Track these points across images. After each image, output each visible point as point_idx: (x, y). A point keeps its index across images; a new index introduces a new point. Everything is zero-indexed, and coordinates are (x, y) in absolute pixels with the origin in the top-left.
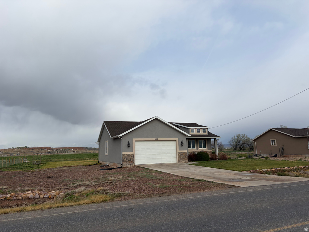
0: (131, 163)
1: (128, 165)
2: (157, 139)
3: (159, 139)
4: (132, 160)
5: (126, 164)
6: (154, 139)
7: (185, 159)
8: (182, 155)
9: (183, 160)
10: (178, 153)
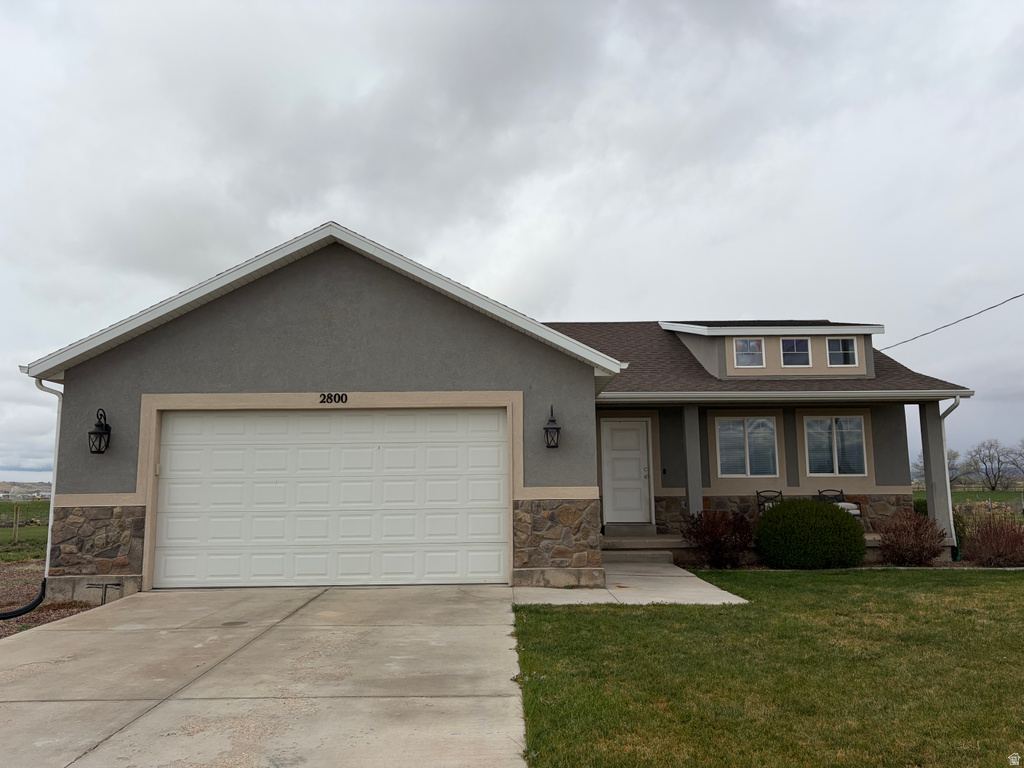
0: (113, 576)
1: (91, 586)
2: (342, 398)
3: (355, 399)
4: (121, 557)
5: (74, 584)
6: (312, 399)
7: (579, 559)
8: (550, 527)
9: (562, 562)
10: (516, 505)
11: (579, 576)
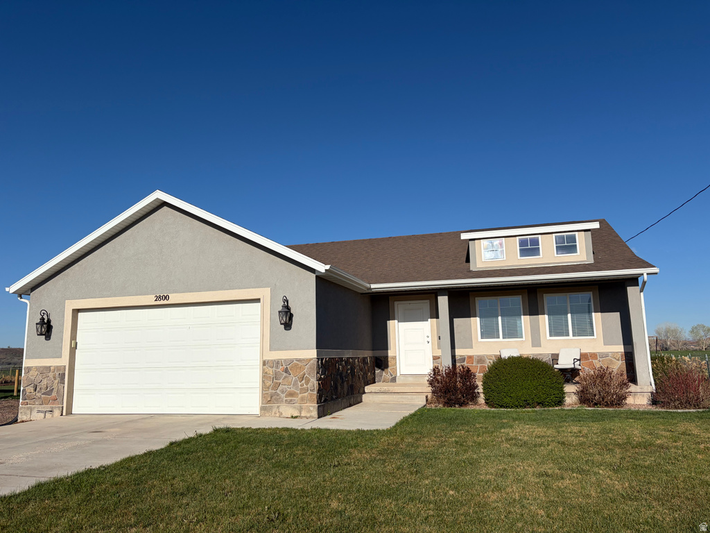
0: (49, 406)
1: (39, 411)
2: (166, 298)
3: (175, 298)
4: (54, 394)
6: (151, 299)
7: (302, 399)
8: (285, 377)
9: (291, 400)
10: (264, 363)
11: (300, 410)
